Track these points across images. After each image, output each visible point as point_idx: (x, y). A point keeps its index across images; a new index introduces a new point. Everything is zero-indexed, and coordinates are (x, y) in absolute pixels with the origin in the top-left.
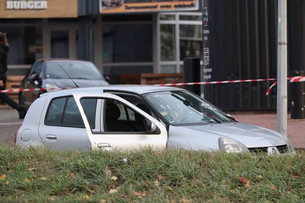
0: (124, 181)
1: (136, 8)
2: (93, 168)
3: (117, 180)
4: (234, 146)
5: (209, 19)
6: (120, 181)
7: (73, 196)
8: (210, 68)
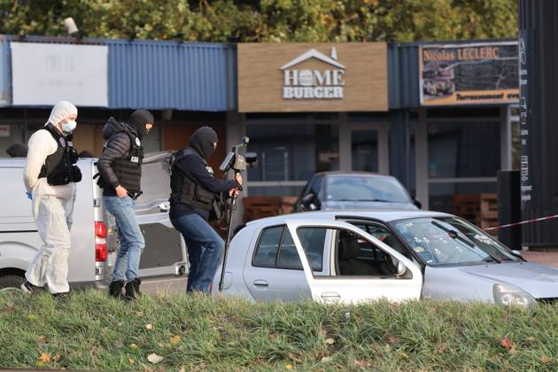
0: (343, 345)
1: (472, 98)
2: (299, 328)
3: (334, 344)
4: (516, 296)
5: (528, 114)
6: (338, 345)
7: (270, 367)
8: (528, 185)
